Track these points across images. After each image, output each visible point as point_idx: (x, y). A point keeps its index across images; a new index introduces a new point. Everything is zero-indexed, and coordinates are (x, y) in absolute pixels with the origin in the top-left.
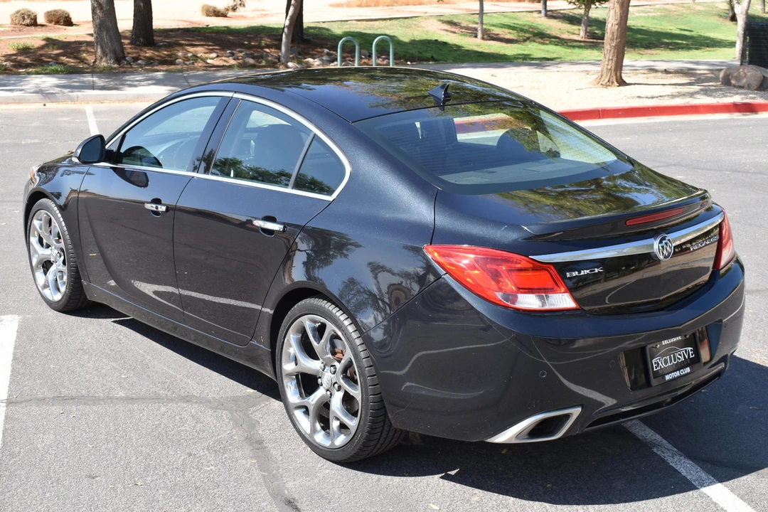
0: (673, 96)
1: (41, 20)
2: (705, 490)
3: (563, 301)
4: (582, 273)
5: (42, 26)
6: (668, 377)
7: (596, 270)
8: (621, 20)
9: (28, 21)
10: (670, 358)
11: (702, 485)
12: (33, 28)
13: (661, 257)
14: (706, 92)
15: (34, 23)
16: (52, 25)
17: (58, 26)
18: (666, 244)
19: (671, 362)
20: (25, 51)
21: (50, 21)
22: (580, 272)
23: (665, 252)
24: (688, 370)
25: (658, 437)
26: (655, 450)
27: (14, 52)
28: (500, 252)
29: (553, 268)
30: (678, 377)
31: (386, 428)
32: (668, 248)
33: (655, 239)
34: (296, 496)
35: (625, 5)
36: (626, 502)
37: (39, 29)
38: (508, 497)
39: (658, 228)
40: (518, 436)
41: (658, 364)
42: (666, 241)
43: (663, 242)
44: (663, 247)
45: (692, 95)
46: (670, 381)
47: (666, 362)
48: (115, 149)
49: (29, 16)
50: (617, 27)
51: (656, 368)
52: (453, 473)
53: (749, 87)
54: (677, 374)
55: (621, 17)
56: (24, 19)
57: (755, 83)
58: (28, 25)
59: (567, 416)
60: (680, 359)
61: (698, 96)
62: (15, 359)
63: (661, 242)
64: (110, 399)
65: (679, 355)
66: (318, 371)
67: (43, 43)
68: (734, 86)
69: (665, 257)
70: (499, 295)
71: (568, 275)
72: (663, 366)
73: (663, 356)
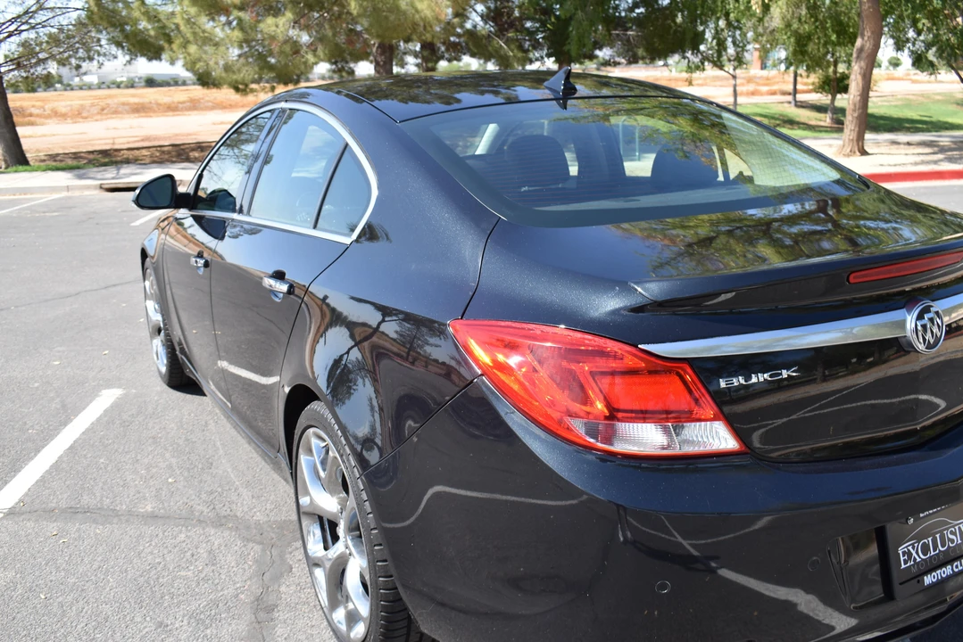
0: (916, 164)
3: (716, 437)
4: (754, 380)
6: (928, 580)
7: (785, 374)
10: (934, 541)
13: (921, 347)
14: (950, 160)
18: (931, 320)
19: (935, 547)
22: (748, 378)
23: (928, 336)
28: (579, 335)
29: (689, 370)
30: (949, 578)
32: (935, 330)
33: (909, 311)
35: (867, 76)
39: (914, 290)
41: (910, 554)
42: (931, 315)
43: (926, 316)
44: (924, 327)
45: (935, 162)
46: (933, 585)
47: (925, 549)
50: (859, 98)
51: (906, 562)
54: (948, 570)
55: (863, 88)
60: (952, 541)
61: (942, 163)
63: (920, 317)
65: (952, 533)
66: (335, 515)
69: (930, 346)
70: (578, 427)
71: (723, 384)
72: (919, 557)
73: (918, 538)
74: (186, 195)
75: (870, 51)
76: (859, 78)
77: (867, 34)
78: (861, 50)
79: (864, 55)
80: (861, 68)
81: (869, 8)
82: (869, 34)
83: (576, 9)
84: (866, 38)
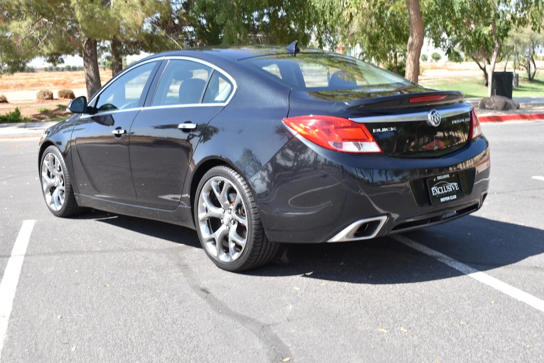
1: (55, 96)
2: (470, 275)
3: (372, 147)
4: (383, 131)
5: (56, 99)
6: (442, 200)
7: (392, 129)
8: (414, 70)
9: (47, 96)
10: (443, 188)
11: (469, 272)
12: (51, 100)
13: (433, 124)
15: (51, 98)
16: (63, 98)
17: (66, 99)
18: (436, 115)
19: (444, 191)
20: (46, 112)
21: (61, 96)
22: (381, 130)
23: (435, 120)
24: (455, 197)
25: (441, 254)
26: (439, 260)
27: (39, 113)
29: (364, 126)
30: (449, 200)
31: (265, 244)
32: (437, 118)
33: (429, 113)
34: (208, 287)
35: (417, 61)
36: (420, 281)
37: (54, 101)
38: (344, 283)
39: (430, 106)
40: (347, 236)
41: (435, 192)
43: (434, 114)
44: (434, 117)
46: (443, 202)
47: (440, 190)
48: (93, 106)
49: (48, 93)
52: (309, 274)
53: (497, 109)
54: (448, 198)
56: (45, 95)
57: (501, 106)
58: (47, 99)
59: (378, 222)
60: (449, 190)
62: (31, 237)
63: (432, 114)
64: (90, 251)
65: (449, 187)
66: (221, 215)
67: (57, 108)
68: (488, 109)
69: (436, 124)
70: (331, 144)
71: (374, 131)
72: (439, 192)
73: (438, 186)
74: (90, 107)
75: (417, 45)
76: (412, 62)
77: (415, 34)
78: (412, 44)
79: (414, 48)
80: (412, 56)
81: (415, 18)
82: (416, 34)
83: (227, 19)
84: (414, 37)
